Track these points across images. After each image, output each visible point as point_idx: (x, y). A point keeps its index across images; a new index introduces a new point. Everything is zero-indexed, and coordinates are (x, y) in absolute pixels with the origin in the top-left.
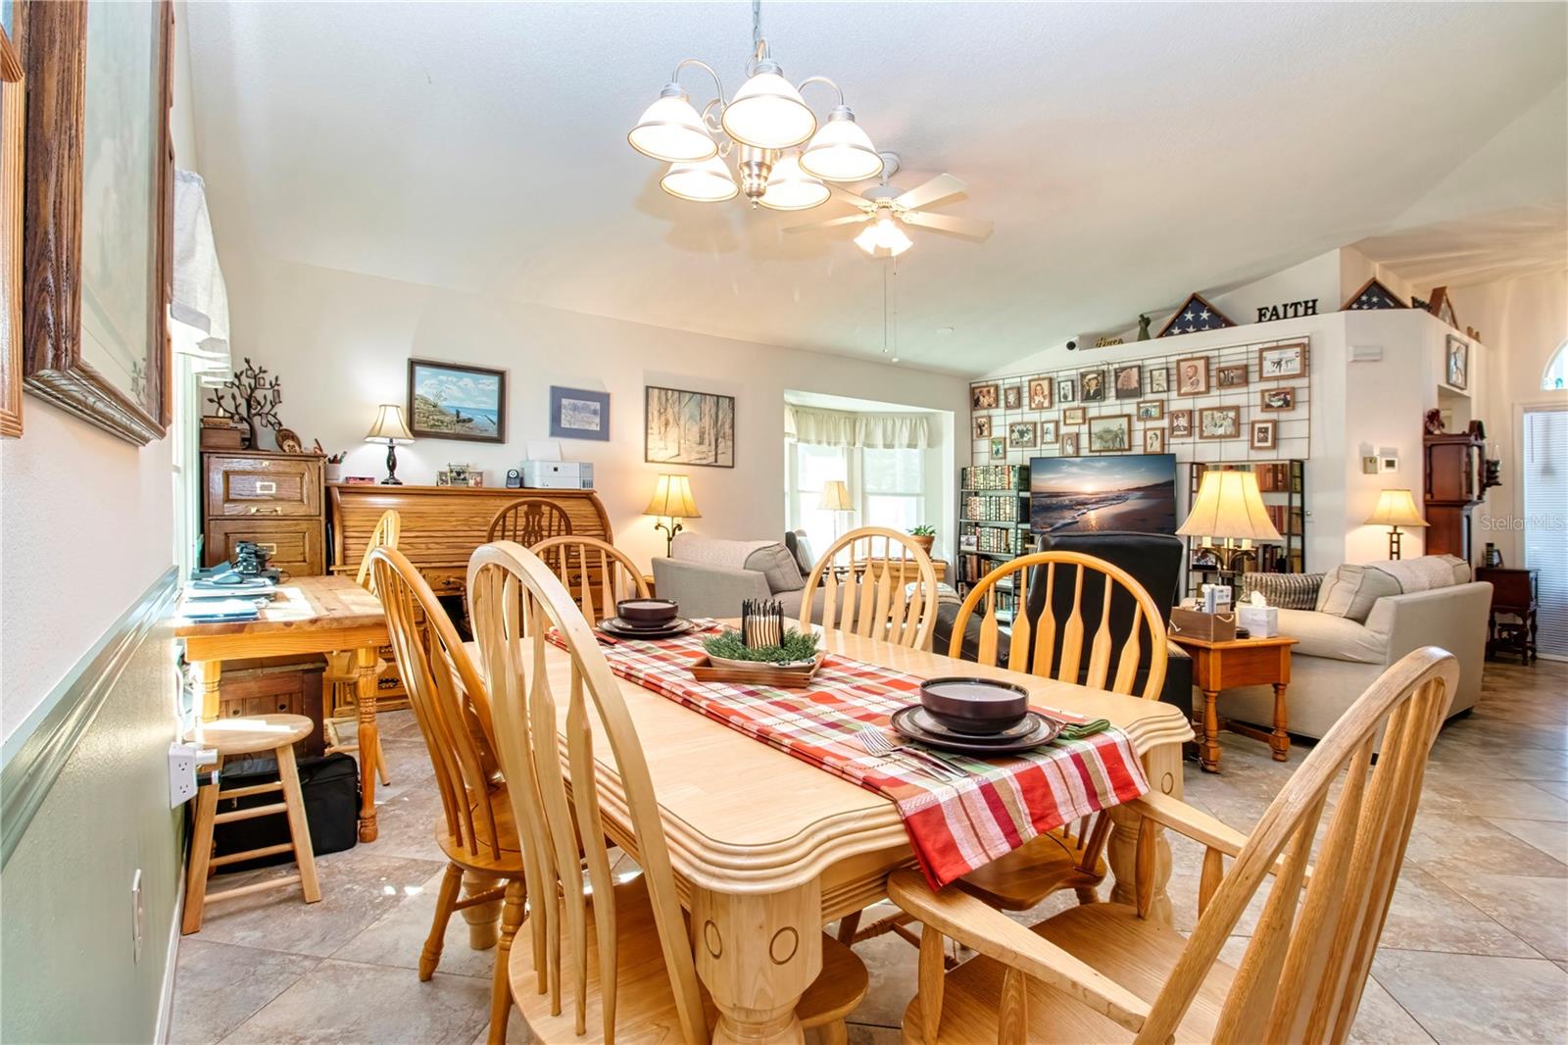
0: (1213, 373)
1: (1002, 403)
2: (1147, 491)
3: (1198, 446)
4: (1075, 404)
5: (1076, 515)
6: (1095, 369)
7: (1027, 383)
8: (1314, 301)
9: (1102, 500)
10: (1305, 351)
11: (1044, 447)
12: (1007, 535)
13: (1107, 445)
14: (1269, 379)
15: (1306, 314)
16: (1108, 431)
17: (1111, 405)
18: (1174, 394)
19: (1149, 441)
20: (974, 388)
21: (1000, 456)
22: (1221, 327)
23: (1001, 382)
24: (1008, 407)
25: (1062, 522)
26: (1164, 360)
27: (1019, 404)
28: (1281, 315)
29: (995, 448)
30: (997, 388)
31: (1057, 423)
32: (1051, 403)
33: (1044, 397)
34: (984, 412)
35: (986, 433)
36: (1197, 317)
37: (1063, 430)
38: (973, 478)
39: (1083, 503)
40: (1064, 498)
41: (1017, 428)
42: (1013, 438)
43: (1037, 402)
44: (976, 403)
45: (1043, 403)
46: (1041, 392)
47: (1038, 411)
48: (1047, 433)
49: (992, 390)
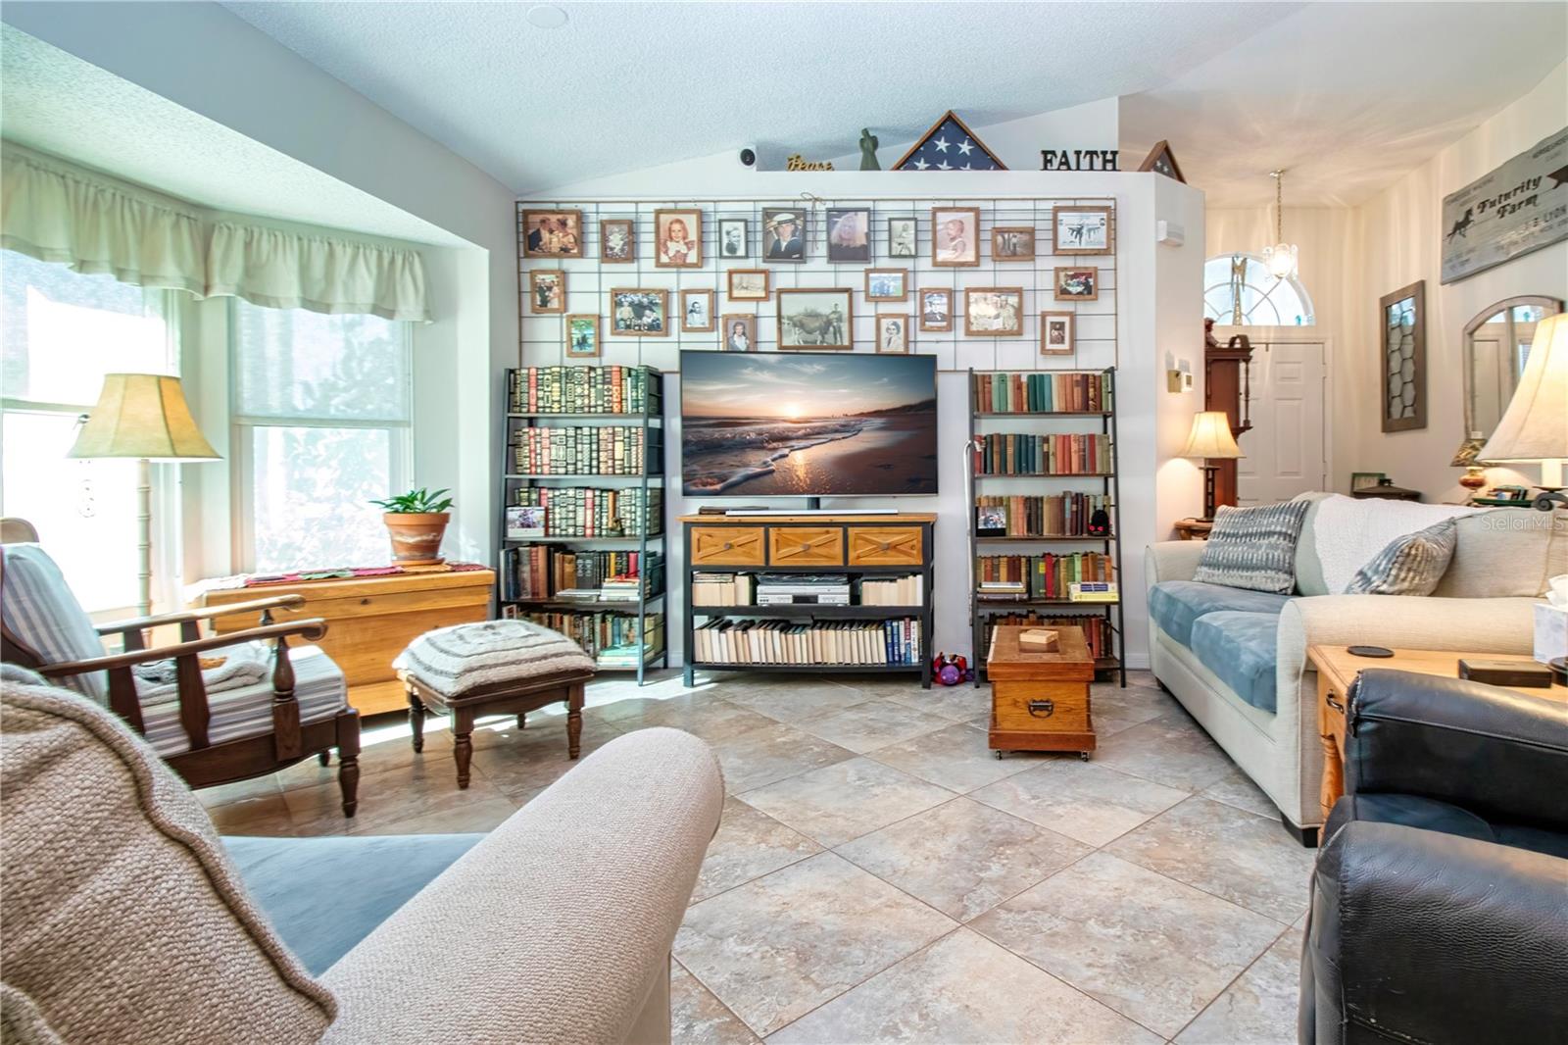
0: (986, 236)
1: (594, 249)
2: (892, 417)
3: (960, 346)
4: (750, 264)
5: (769, 459)
6: (790, 205)
7: (652, 217)
8: (1114, 153)
9: (816, 433)
10: (1110, 214)
11: (684, 336)
12: (615, 501)
13: (810, 338)
14: (1066, 254)
15: (1104, 169)
16: (814, 315)
17: (818, 270)
18: (925, 263)
19: (884, 335)
20: (526, 213)
21: (589, 350)
22: (989, 169)
23: (592, 208)
24: (607, 255)
25: (742, 472)
26: (909, 206)
27: (631, 254)
28: (1073, 165)
29: (577, 335)
30: (581, 217)
31: (713, 294)
32: (702, 258)
33: (689, 245)
34: (552, 264)
35: (555, 304)
36: (954, 148)
37: (726, 307)
38: (533, 391)
39: (783, 438)
40: (747, 428)
41: (629, 299)
42: (618, 316)
43: (671, 253)
44: (531, 243)
45: (686, 255)
46: (680, 234)
47: (675, 270)
48: (691, 311)
49: (571, 222)
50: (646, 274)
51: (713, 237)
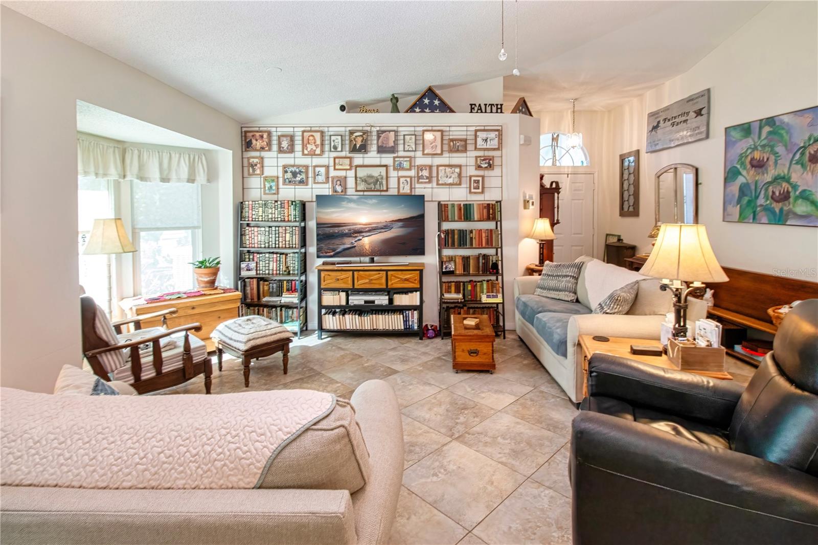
0: (445, 142)
1: (275, 147)
2: (406, 222)
3: (435, 190)
4: (343, 154)
5: (353, 241)
6: (361, 128)
7: (300, 134)
8: (501, 105)
9: (373, 229)
10: (500, 132)
11: (314, 186)
13: (369, 186)
14: (480, 149)
15: (497, 112)
16: (371, 177)
17: (372, 157)
18: (419, 154)
19: (401, 185)
20: (246, 132)
21: (273, 192)
22: (447, 112)
23: (274, 129)
24: (281, 150)
25: (342, 247)
26: (412, 129)
27: (291, 149)
28: (484, 111)
29: (268, 185)
30: (269, 133)
31: (327, 167)
32: (323, 151)
33: (317, 146)
34: (257, 154)
35: (258, 172)
36: (431, 103)
37: (333, 173)
38: (250, 211)
39: (359, 232)
40: (344, 228)
41: (290, 170)
42: (286, 177)
43: (309, 149)
44: (248, 145)
45: (315, 150)
46: (313, 141)
47: (310, 157)
48: (318, 175)
49: (265, 136)
50: (298, 159)
51: (327, 142)
